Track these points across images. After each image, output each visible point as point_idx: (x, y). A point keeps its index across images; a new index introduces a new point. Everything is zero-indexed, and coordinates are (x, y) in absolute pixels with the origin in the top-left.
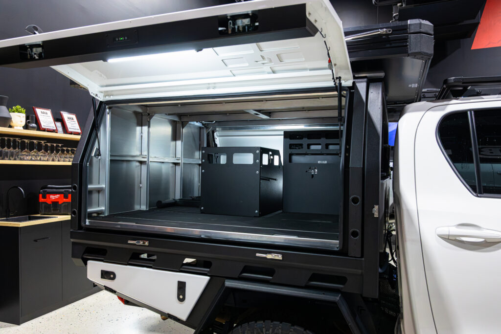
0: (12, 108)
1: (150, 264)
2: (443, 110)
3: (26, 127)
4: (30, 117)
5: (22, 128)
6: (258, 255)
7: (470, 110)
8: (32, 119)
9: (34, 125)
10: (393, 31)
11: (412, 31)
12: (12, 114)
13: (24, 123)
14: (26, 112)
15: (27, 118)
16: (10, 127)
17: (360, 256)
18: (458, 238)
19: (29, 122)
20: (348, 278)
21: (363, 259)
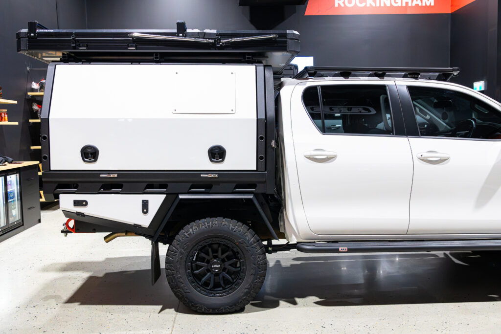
7: (319, 86)
10: (278, 36)
11: (289, 38)
17: (264, 170)
18: (314, 157)
20: (258, 184)
21: (266, 172)
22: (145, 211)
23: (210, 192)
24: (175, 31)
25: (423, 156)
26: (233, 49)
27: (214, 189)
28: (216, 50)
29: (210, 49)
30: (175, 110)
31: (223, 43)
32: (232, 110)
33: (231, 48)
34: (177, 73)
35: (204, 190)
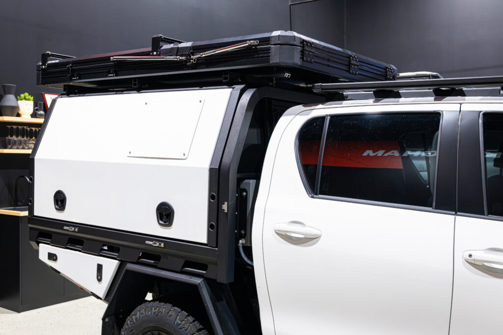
0: (20, 96)
1: (79, 248)
2: (308, 114)
3: (34, 115)
4: (38, 104)
5: (30, 117)
6: (147, 242)
7: (327, 115)
8: (40, 107)
9: (42, 112)
10: (260, 42)
11: (272, 43)
12: (20, 102)
13: (31, 111)
14: (34, 100)
15: (35, 105)
16: (18, 115)
17: (215, 246)
18: (288, 234)
19: (37, 110)
20: (209, 265)
21: (217, 249)
22: (99, 278)
23: (158, 266)
24: (150, 49)
25: (473, 258)
26: (207, 67)
27: (163, 262)
28: (189, 70)
29: (183, 70)
30: (130, 153)
31: (195, 60)
32: (184, 155)
33: (205, 66)
34: (146, 104)
35: (153, 262)
